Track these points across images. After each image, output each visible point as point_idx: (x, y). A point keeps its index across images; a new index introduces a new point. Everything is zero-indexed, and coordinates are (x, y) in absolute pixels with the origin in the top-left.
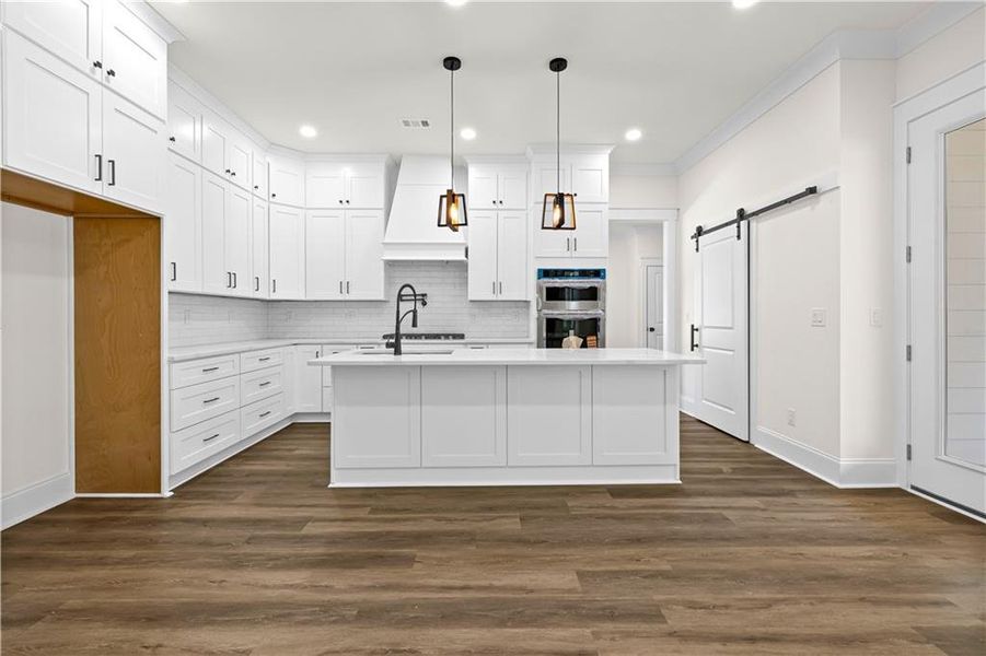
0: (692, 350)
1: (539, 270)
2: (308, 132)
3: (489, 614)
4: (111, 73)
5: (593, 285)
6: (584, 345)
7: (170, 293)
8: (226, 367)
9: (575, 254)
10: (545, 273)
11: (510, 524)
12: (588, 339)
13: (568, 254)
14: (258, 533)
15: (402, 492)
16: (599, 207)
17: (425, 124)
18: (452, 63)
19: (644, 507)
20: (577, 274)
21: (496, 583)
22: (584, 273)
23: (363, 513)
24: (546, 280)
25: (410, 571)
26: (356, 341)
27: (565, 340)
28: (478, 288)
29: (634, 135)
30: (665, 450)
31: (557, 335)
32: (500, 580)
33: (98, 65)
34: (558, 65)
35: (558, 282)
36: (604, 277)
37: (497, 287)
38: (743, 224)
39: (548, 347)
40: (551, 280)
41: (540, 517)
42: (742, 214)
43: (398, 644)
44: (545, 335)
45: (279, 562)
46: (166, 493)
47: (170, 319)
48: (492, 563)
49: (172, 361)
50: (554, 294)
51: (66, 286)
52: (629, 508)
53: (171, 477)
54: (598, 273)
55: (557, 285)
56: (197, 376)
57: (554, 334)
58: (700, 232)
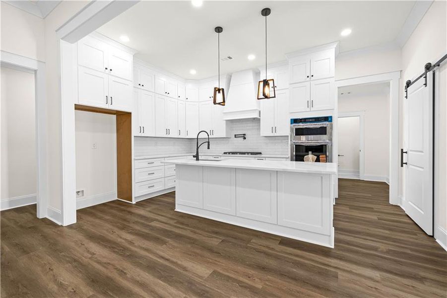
0: (402, 166)
1: (291, 119)
2: (193, 72)
3: (161, 272)
4: (111, 70)
5: (322, 126)
6: (318, 160)
7: (135, 137)
8: (157, 163)
9: (312, 109)
10: (295, 121)
11: (215, 242)
12: (320, 156)
13: (309, 110)
14: (139, 220)
15: (194, 218)
16: (328, 80)
17: (230, 58)
18: (219, 30)
19: (291, 254)
20: (314, 120)
21: (179, 262)
22: (317, 120)
23: (172, 222)
24: (295, 124)
25: (160, 247)
26: (211, 154)
27: (305, 157)
28: (265, 130)
29: (346, 32)
30: (322, 225)
31: (301, 154)
32: (181, 261)
33: (106, 69)
34: (266, 12)
35: (301, 125)
36: (331, 121)
37: (274, 129)
38: (430, 74)
39: (296, 161)
40: (297, 124)
41: (230, 242)
42: (428, 67)
43: (125, 269)
44: (294, 153)
45: (133, 231)
46: (134, 202)
47: (135, 146)
48: (188, 254)
49: (135, 160)
50: (299, 132)
51: (114, 136)
52: (281, 252)
53: (135, 197)
54: (326, 119)
55: (301, 127)
56: (146, 165)
57: (300, 154)
58: (409, 84)
